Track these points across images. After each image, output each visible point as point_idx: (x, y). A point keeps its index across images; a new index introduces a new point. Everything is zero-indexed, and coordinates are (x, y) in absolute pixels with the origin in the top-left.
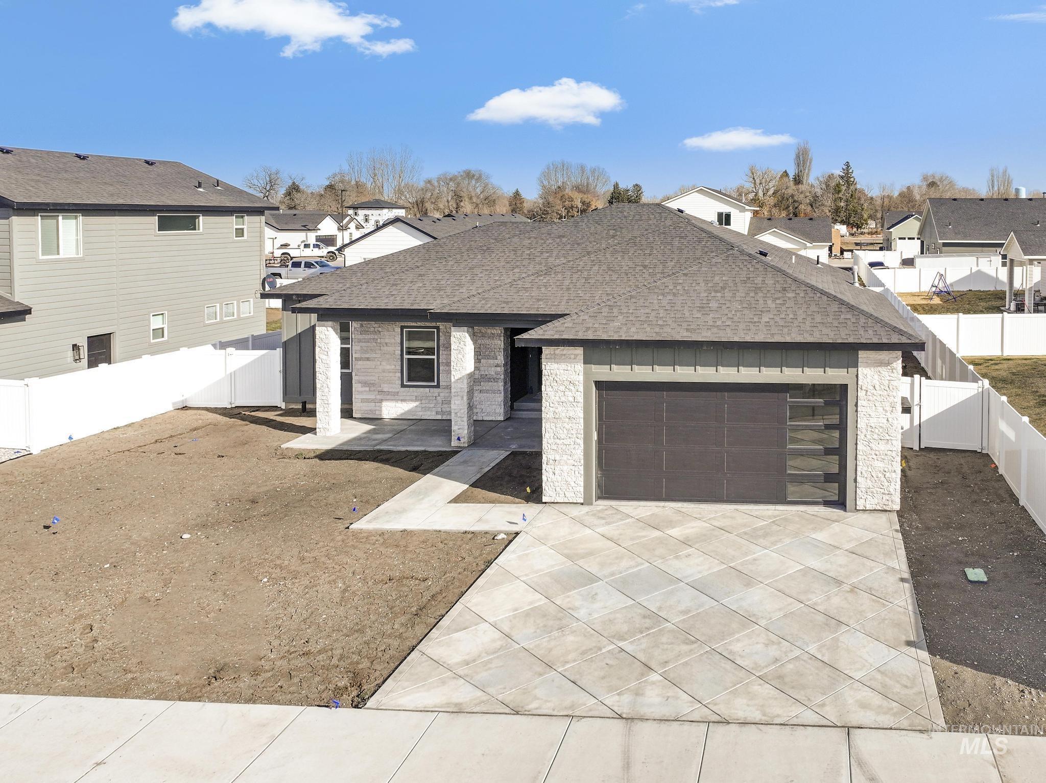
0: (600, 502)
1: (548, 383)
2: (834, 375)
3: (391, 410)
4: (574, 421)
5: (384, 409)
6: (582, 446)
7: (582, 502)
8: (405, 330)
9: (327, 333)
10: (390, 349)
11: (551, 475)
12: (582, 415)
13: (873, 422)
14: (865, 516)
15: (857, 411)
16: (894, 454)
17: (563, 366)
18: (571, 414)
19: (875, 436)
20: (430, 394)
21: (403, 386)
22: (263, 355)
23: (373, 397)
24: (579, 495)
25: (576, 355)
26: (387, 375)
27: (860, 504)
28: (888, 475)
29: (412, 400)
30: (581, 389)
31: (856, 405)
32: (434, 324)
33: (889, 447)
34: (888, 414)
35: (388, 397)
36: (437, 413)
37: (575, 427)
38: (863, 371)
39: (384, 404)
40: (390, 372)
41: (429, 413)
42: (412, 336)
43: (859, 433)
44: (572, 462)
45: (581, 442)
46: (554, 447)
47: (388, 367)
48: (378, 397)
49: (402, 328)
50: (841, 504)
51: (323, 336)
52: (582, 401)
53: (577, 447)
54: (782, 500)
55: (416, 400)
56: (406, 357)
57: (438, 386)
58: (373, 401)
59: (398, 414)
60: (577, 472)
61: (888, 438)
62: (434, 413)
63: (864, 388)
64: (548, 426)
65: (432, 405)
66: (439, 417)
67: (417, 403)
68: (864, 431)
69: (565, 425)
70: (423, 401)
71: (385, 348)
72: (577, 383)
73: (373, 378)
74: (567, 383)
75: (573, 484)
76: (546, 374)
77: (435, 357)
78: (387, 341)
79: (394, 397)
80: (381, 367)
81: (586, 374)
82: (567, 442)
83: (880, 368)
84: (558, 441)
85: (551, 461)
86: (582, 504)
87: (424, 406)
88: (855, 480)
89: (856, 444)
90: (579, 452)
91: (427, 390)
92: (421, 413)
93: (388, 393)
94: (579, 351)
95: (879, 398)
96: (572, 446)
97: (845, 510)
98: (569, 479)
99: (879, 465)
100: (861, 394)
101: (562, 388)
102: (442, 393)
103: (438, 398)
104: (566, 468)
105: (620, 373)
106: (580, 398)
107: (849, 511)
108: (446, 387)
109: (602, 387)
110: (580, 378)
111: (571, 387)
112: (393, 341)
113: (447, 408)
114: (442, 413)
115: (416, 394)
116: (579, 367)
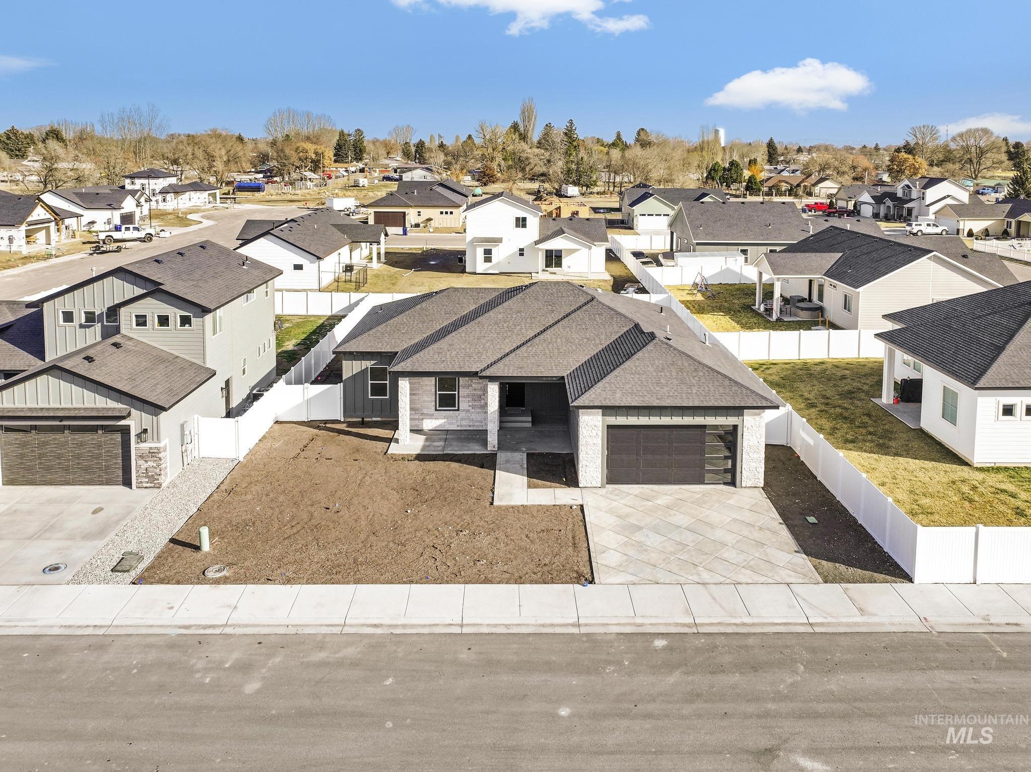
0: (607, 486)
1: (583, 426)
2: (731, 421)
3: (429, 424)
4: (597, 445)
5: (424, 424)
7: (600, 486)
9: (405, 384)
10: (428, 388)
11: (584, 473)
12: (600, 442)
13: (751, 443)
14: (747, 490)
15: (742, 438)
16: (760, 459)
17: (591, 417)
18: (595, 442)
19: (752, 451)
20: (453, 415)
21: (436, 410)
22: (329, 388)
23: (417, 417)
24: (599, 483)
25: (598, 412)
26: (427, 403)
27: (744, 484)
28: (758, 469)
29: (442, 419)
30: (601, 429)
31: (742, 435)
33: (758, 455)
34: (758, 439)
35: (427, 417)
36: (458, 426)
37: (597, 448)
38: (746, 418)
39: (425, 421)
41: (453, 426)
43: (743, 448)
44: (595, 466)
45: (600, 456)
46: (585, 459)
47: (427, 399)
48: (420, 417)
50: (733, 483)
51: (403, 386)
53: (598, 458)
54: (702, 482)
56: (438, 392)
57: (458, 410)
58: (418, 419)
59: (434, 427)
60: (597, 472)
62: (456, 426)
63: (746, 426)
64: (583, 448)
65: (454, 422)
66: (459, 428)
67: (445, 420)
68: (746, 448)
69: (592, 447)
70: (449, 419)
71: (425, 387)
72: (599, 426)
73: (418, 406)
74: (593, 426)
75: (596, 478)
76: (581, 421)
77: (456, 393)
78: (426, 383)
79: (431, 416)
80: (422, 399)
81: (603, 421)
82: (592, 456)
83: (755, 417)
84: (587, 455)
85: (583, 466)
87: (449, 422)
88: (741, 472)
90: (599, 461)
91: (452, 412)
92: (447, 427)
93: (427, 415)
94: (600, 411)
95: (754, 431)
96: (595, 458)
97: (736, 487)
98: (593, 474)
99: (753, 465)
100: (745, 430)
101: (591, 429)
102: (461, 414)
103: (458, 417)
104: (592, 469)
105: (621, 420)
106: (600, 434)
107: (739, 488)
108: (464, 410)
109: (609, 427)
110: (600, 424)
111: (595, 428)
112: (430, 383)
113: (464, 423)
114: (461, 426)
115: (444, 415)
116: (600, 418)
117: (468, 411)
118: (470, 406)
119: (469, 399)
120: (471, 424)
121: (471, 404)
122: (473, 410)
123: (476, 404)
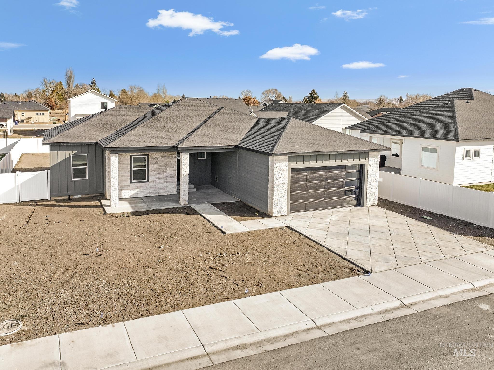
0: (291, 214)
1: (276, 171)
2: (362, 161)
3: (126, 194)
4: (285, 184)
5: (123, 194)
6: (287, 193)
7: (286, 214)
8: (132, 157)
10: (126, 166)
11: (276, 206)
13: (372, 176)
15: (368, 173)
16: (377, 186)
17: (281, 163)
18: (284, 182)
19: (372, 181)
20: (144, 185)
21: (131, 182)
22: (38, 174)
24: (285, 212)
25: (286, 159)
26: (124, 178)
27: (368, 204)
29: (136, 189)
30: (287, 172)
31: (368, 171)
32: (146, 154)
34: (376, 173)
35: (125, 188)
36: (147, 193)
37: (285, 186)
38: (370, 159)
39: (123, 191)
40: (125, 177)
41: (143, 194)
42: (135, 160)
43: (368, 180)
44: (283, 200)
45: (286, 192)
46: (277, 195)
47: (124, 174)
49: (131, 156)
50: (361, 205)
52: (287, 176)
53: (285, 194)
54: (343, 206)
55: (138, 189)
56: (133, 169)
57: (148, 181)
59: (129, 195)
60: (285, 204)
61: (376, 181)
62: (146, 194)
63: (370, 165)
64: (276, 187)
65: (145, 190)
66: (148, 195)
67: (138, 190)
68: (369, 179)
69: (282, 186)
70: (141, 189)
71: (123, 166)
72: (286, 170)
74: (282, 170)
75: (283, 208)
76: (276, 167)
77: (146, 168)
78: (124, 162)
79: (127, 188)
80: (121, 175)
81: (288, 166)
82: (282, 192)
83: (374, 158)
84: (278, 192)
85: (276, 200)
86: (286, 215)
87: (141, 191)
88: (366, 196)
89: (367, 184)
91: (143, 183)
92: (140, 194)
93: (125, 186)
94: (287, 157)
95: (374, 168)
96: (283, 194)
97: (363, 207)
98: (282, 207)
99: (373, 190)
100: (369, 167)
101: (281, 172)
102: (150, 185)
103: (148, 187)
104: (281, 202)
105: (300, 165)
106: (287, 175)
107: (365, 207)
108: (152, 182)
109: (293, 170)
110: (287, 168)
111: (284, 171)
112: (127, 162)
113: (152, 191)
114: (150, 193)
115: (137, 186)
116: (287, 163)
117: (155, 182)
118: (156, 178)
119: (156, 173)
120: (157, 191)
121: (157, 176)
122: (158, 181)
123: (160, 176)
